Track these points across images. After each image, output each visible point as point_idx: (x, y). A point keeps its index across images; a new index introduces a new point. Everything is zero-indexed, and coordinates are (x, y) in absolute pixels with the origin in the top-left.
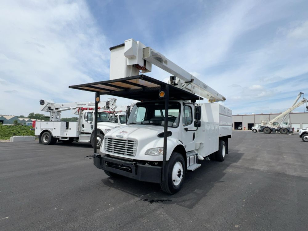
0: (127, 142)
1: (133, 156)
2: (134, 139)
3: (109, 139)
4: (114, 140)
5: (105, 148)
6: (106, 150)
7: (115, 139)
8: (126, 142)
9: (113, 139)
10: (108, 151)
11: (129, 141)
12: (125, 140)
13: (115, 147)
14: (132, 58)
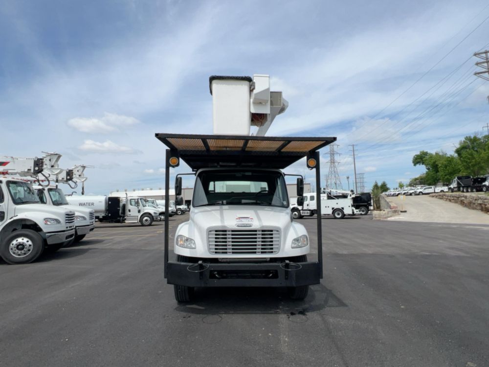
0: (261, 233)
1: (274, 253)
2: (275, 227)
3: (216, 231)
4: (231, 233)
5: (210, 248)
6: (213, 252)
7: (233, 231)
8: (258, 233)
9: (229, 231)
10: (216, 253)
11: (263, 231)
12: (256, 231)
13: (233, 244)
14: (260, 103)
